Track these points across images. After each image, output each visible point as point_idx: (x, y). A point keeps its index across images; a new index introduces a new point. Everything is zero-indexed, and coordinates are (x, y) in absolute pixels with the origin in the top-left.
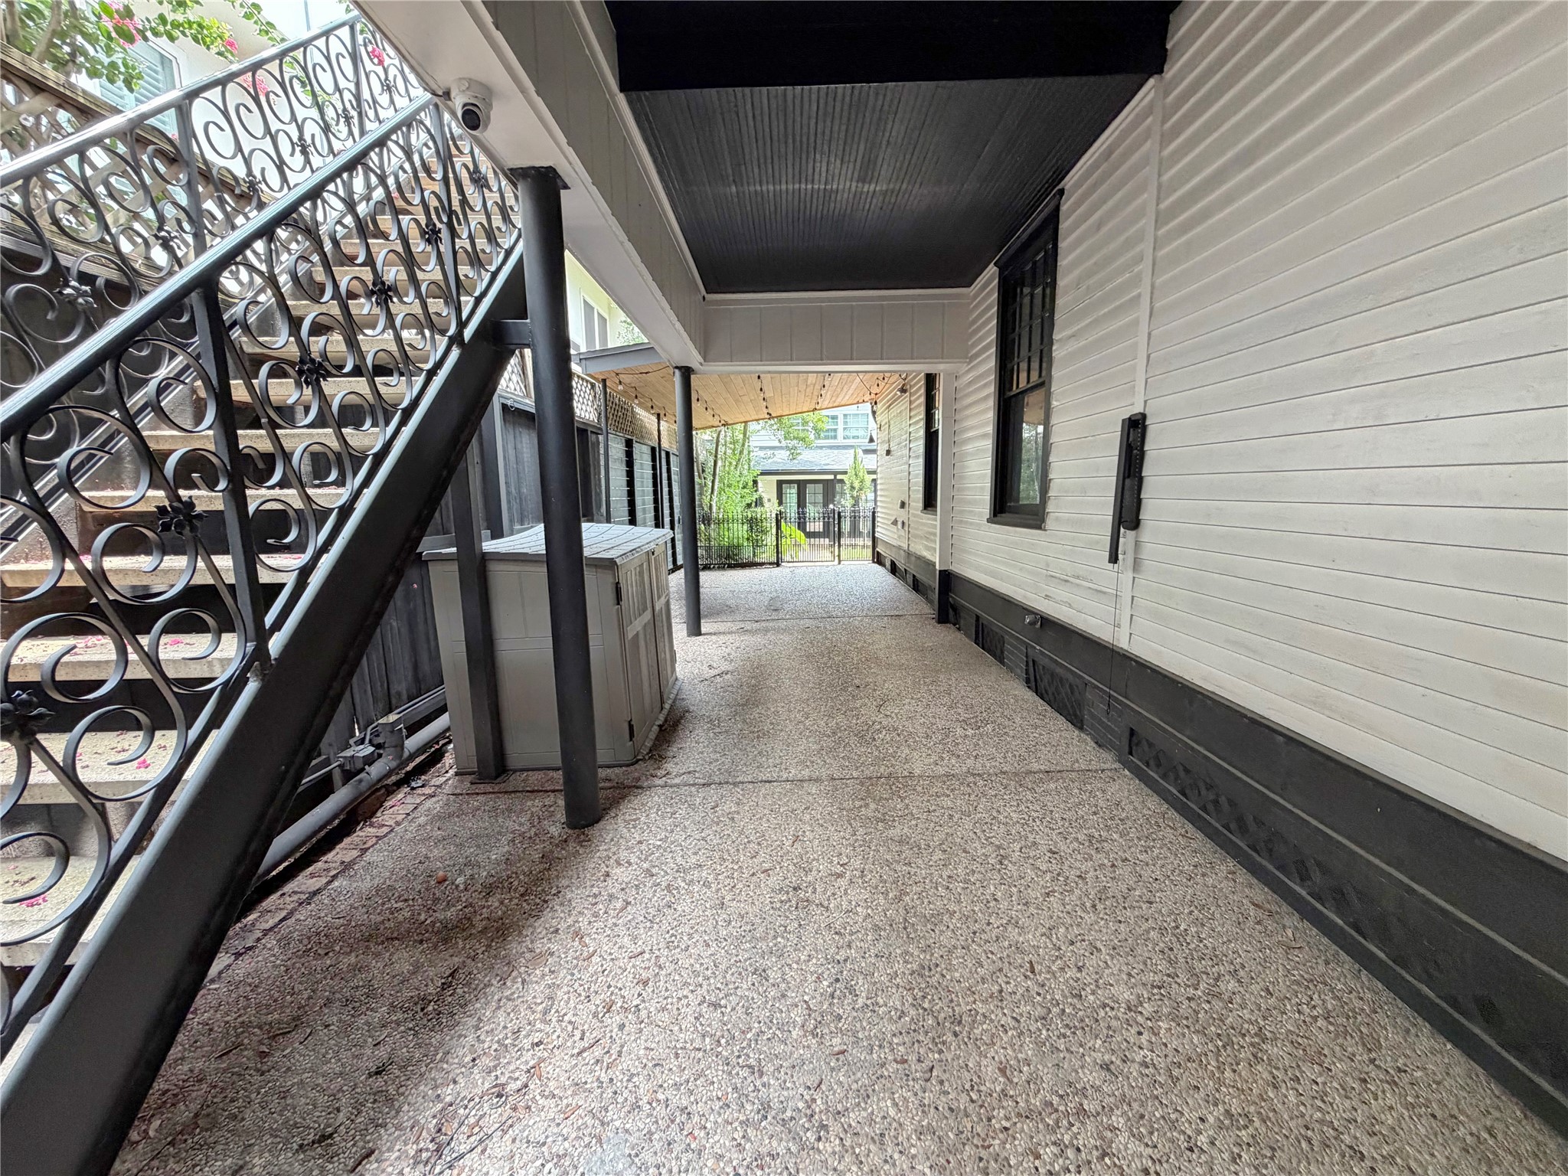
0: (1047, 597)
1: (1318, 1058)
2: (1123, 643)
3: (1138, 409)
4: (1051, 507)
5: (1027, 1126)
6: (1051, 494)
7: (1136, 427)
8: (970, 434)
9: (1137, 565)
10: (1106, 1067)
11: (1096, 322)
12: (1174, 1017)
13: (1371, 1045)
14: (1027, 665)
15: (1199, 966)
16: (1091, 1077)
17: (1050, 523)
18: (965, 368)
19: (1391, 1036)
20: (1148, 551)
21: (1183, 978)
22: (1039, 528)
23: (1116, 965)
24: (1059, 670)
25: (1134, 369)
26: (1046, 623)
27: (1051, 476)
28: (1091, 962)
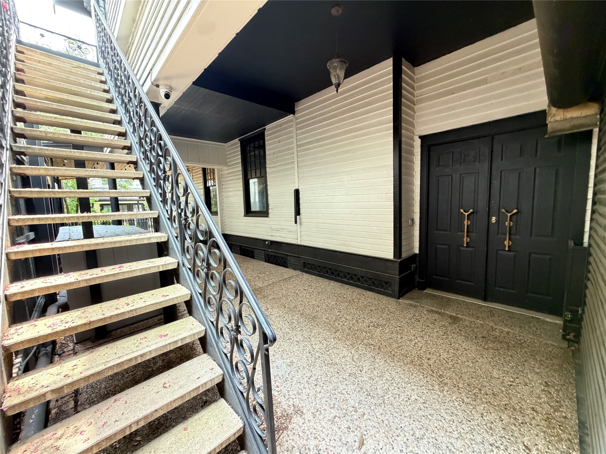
0: (272, 236)
1: (360, 299)
2: (299, 243)
3: (297, 188)
4: (270, 211)
5: (336, 322)
6: (269, 207)
7: (297, 192)
8: (231, 189)
9: (301, 224)
10: (339, 312)
11: (281, 165)
12: (342, 302)
13: (364, 295)
14: (265, 256)
15: (340, 295)
16: (338, 314)
17: (270, 215)
18: (226, 168)
19: (365, 293)
20: (303, 220)
21: (339, 298)
22: (268, 217)
23: (329, 300)
24: (277, 255)
25: (294, 178)
26: (272, 243)
27: (269, 203)
28: (326, 301)
